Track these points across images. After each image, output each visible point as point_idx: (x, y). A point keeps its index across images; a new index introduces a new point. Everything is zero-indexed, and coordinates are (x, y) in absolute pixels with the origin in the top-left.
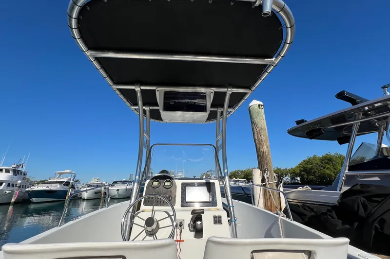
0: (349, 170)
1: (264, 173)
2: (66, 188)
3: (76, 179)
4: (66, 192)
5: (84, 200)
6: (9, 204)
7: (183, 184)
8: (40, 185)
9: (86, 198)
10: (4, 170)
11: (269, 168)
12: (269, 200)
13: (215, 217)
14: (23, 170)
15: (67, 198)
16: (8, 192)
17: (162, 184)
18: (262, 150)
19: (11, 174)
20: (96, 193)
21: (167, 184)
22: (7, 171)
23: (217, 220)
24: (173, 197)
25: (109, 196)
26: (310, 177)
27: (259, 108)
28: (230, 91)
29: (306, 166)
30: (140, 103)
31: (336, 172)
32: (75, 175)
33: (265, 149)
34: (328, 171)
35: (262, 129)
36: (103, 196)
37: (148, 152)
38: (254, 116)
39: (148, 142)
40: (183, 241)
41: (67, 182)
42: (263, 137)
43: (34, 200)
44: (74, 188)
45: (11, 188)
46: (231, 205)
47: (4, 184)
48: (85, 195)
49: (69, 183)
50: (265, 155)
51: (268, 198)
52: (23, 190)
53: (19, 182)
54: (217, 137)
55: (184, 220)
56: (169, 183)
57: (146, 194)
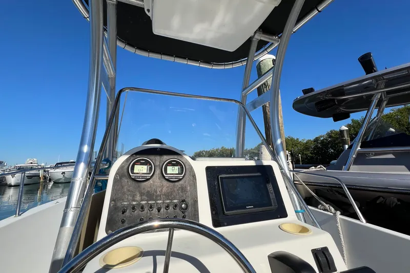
5: (10, 186)
9: (13, 184)
17: (158, 172)
20: (29, 177)
21: (172, 170)
24: (190, 202)
25: (51, 180)
36: (42, 180)
37: (112, 103)
48: (12, 181)
56: (177, 168)
57: (112, 200)
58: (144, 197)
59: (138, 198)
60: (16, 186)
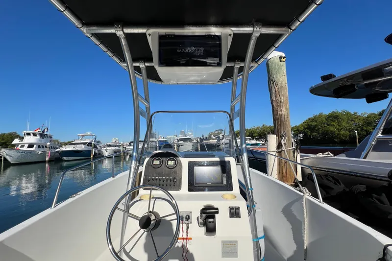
0: (382, 133)
1: (280, 139)
2: (89, 148)
3: (97, 140)
4: (90, 152)
5: (106, 157)
6: (44, 162)
7: (190, 163)
8: (67, 146)
10: (32, 134)
11: (287, 134)
12: (284, 167)
13: (231, 209)
14: (49, 133)
15: (92, 156)
16: (40, 152)
17: (164, 163)
18: (281, 113)
19: (38, 137)
20: (116, 152)
21: (171, 163)
22: (35, 135)
23: (235, 213)
24: (178, 179)
25: (127, 154)
26: (313, 134)
27: (281, 61)
28: (257, 31)
29: (310, 124)
30: (127, 55)
31: (340, 128)
32: (96, 136)
33: (284, 112)
34: (332, 128)
35: (282, 87)
36: (122, 154)
37: (148, 121)
38: (274, 72)
39: (148, 109)
40: (191, 239)
41: (89, 143)
42: (282, 98)
43: (65, 158)
44: (97, 148)
45: (42, 149)
46: (249, 188)
47: (35, 146)
48: (106, 154)
49: (91, 143)
50: (283, 119)
51: (283, 165)
52: (53, 150)
53: (48, 144)
54: (232, 102)
55: (191, 212)
56: (173, 162)
57: (144, 176)
58: (157, 175)
59: (155, 175)
60: (109, 157)
